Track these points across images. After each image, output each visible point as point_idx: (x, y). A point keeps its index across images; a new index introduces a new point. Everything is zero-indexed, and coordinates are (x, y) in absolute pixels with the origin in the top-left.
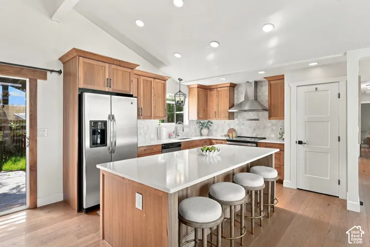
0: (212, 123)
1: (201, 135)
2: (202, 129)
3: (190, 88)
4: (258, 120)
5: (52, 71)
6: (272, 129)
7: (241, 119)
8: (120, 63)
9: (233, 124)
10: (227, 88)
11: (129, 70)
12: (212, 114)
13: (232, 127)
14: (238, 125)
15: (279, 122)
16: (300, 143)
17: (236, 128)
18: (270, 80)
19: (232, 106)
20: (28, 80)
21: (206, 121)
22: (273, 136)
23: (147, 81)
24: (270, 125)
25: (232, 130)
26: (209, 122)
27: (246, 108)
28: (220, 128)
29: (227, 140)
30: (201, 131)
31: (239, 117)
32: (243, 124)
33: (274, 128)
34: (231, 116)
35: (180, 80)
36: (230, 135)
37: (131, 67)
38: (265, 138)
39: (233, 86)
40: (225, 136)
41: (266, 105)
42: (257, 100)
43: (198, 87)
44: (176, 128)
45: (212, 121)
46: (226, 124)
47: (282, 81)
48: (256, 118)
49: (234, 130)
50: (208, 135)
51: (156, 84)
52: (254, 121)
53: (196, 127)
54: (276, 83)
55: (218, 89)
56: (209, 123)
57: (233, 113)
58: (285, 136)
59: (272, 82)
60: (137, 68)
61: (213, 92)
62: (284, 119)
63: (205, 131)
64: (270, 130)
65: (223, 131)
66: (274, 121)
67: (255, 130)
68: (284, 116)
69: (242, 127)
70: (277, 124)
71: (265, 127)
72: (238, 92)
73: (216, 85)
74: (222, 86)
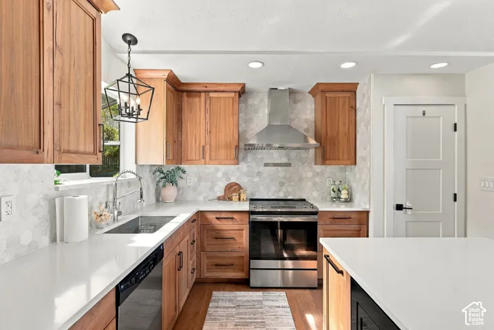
0: (184, 172)
4: (288, 165)
7: (254, 165)
9: (236, 172)
10: (233, 94)
12: (192, 148)
13: (233, 180)
14: (248, 174)
16: (399, 207)
17: (243, 181)
18: (322, 91)
24: (310, 174)
25: (233, 187)
28: (205, 181)
31: (249, 158)
32: (259, 174)
33: (317, 180)
38: (303, 200)
40: (220, 199)
43: (166, 80)
46: (220, 175)
48: (284, 160)
49: (241, 186)
52: (280, 168)
54: (336, 97)
55: (212, 95)
59: (328, 95)
61: (196, 100)
64: (310, 184)
65: (211, 189)
67: (282, 184)
69: (256, 179)
70: (322, 173)
71: (301, 180)
72: (246, 107)
73: (205, 85)
74: (219, 89)
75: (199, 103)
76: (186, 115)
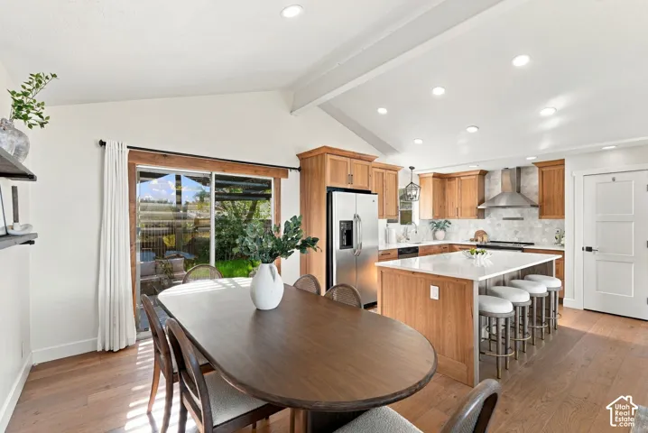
0: (450, 223)
1: (435, 238)
2: (436, 231)
3: (421, 177)
4: (522, 219)
5: (291, 168)
6: (544, 233)
7: (495, 218)
8: (360, 157)
9: (482, 224)
10: (475, 177)
11: (367, 163)
12: (451, 211)
13: (481, 229)
14: (491, 225)
15: (556, 223)
16: (589, 249)
17: (488, 230)
18: (543, 167)
19: (482, 202)
20: (272, 179)
21: (443, 220)
22: (545, 240)
23: (378, 173)
24: (540, 226)
25: (481, 233)
26: (446, 221)
27: (503, 203)
28: (463, 230)
29: (478, 246)
30: (434, 234)
31: (492, 214)
32: (499, 225)
33: (546, 230)
34: (481, 214)
35: (412, 168)
36: (479, 239)
37: (370, 159)
38: (532, 244)
39: (483, 174)
40: (472, 240)
41: (536, 199)
42: (519, 192)
43: (434, 177)
44: (406, 230)
45: (451, 220)
46: (472, 225)
47: (561, 167)
48: (519, 216)
49: (485, 233)
50: (444, 239)
51: (389, 176)
52: (515, 221)
53: (427, 229)
54: (552, 170)
55: (462, 178)
56: (447, 224)
57: (484, 209)
58: (565, 241)
59: (544, 170)
60: (376, 161)
61: (453, 182)
62: (564, 218)
63: (440, 233)
64: (540, 232)
65: (467, 234)
66: (546, 221)
67: (516, 232)
68: (564, 214)
69: (497, 229)
70: (551, 225)
71: (531, 228)
72: (490, 181)
73: (458, 173)
74: (467, 174)
75: (455, 184)
76: (448, 191)
